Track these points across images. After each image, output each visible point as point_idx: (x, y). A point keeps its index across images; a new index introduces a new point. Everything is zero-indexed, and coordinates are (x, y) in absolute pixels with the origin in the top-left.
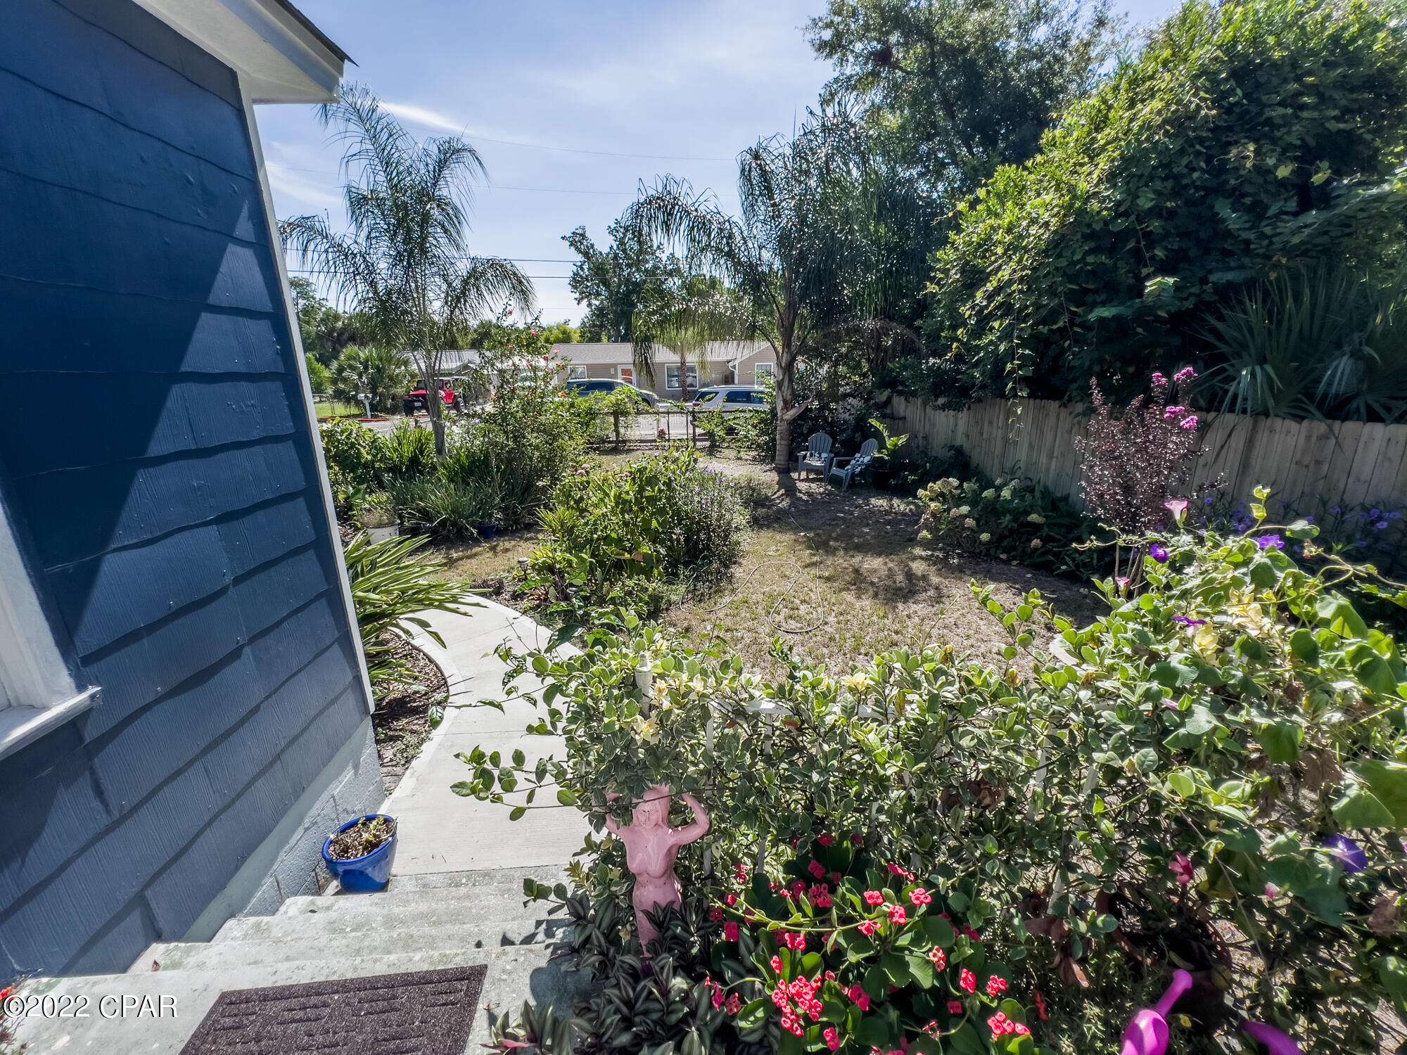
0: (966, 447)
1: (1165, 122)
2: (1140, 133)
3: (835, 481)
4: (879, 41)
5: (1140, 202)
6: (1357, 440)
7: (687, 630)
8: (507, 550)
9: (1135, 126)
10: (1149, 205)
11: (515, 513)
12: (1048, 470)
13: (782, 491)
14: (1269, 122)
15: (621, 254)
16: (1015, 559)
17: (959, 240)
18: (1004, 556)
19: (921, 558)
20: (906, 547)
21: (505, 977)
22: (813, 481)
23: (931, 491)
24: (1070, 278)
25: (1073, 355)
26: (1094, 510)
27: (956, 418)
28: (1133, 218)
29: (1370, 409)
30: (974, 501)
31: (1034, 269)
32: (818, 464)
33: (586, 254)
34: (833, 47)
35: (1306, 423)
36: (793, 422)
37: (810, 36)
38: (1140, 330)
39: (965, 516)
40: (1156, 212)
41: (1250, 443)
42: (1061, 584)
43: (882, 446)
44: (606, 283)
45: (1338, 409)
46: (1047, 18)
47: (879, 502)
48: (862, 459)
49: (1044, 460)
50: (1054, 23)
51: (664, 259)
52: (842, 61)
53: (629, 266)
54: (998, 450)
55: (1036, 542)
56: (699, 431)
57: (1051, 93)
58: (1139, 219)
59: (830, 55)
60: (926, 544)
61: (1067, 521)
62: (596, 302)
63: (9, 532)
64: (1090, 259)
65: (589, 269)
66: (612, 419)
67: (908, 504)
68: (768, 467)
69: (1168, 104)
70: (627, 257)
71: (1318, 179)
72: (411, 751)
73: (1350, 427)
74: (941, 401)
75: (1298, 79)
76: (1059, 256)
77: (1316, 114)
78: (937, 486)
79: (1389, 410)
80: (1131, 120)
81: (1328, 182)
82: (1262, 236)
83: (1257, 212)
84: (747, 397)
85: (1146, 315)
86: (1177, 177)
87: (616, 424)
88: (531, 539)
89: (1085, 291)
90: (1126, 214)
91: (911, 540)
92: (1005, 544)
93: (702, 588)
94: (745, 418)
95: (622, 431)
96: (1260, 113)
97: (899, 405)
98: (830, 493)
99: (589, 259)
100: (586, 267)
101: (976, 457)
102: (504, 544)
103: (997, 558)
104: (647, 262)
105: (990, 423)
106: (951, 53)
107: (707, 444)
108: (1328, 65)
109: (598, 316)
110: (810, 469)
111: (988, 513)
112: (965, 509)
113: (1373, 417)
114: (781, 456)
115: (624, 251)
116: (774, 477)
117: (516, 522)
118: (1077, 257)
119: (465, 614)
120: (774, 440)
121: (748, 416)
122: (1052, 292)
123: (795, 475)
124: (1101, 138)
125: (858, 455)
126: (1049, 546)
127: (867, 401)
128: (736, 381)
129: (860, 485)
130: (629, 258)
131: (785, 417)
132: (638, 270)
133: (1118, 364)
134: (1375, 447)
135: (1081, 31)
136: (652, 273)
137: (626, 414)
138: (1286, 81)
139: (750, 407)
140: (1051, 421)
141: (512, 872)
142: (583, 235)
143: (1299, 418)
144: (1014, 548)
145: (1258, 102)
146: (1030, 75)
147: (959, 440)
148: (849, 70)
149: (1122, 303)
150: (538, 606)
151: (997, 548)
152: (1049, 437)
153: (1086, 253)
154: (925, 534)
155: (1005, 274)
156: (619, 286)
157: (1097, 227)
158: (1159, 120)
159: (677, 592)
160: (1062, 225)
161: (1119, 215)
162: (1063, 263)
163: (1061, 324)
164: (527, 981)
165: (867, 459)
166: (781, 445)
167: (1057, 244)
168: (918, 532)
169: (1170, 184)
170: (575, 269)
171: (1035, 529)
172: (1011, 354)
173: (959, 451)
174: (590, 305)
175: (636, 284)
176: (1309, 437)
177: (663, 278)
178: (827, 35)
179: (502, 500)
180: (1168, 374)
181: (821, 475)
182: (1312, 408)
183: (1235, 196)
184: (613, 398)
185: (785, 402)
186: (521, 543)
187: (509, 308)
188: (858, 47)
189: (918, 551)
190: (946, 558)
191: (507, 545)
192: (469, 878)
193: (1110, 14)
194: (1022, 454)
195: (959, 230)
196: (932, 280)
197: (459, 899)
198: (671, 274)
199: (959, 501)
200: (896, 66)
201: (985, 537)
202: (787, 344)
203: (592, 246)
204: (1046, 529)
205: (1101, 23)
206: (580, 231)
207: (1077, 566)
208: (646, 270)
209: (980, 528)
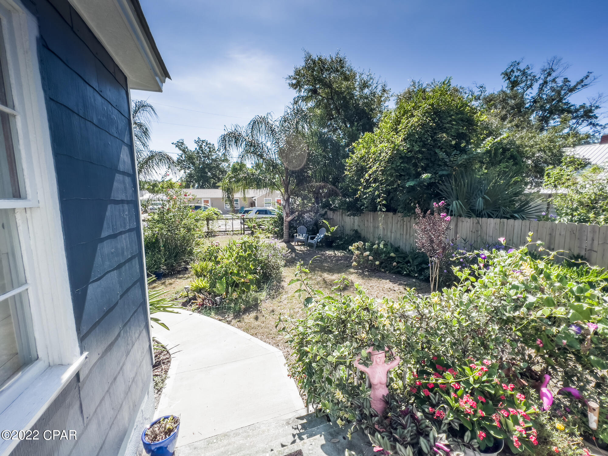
0: (359, 231)
1: (419, 125)
2: (411, 127)
3: (311, 245)
4: (313, 86)
5: (415, 148)
6: (487, 223)
7: (273, 311)
8: (171, 284)
9: (410, 125)
10: (417, 149)
11: (172, 266)
12: (391, 237)
13: (290, 250)
14: (445, 128)
15: (201, 152)
16: (387, 270)
17: (354, 156)
18: (383, 270)
19: (354, 273)
20: (347, 269)
21: (311, 452)
22: (301, 245)
23: (355, 246)
24: (397, 171)
25: (400, 196)
26: (420, 250)
27: (354, 219)
28: (413, 153)
29: (488, 215)
30: (370, 249)
31: (385, 167)
32: (302, 238)
33: (184, 151)
34: (297, 86)
35: (472, 218)
36: (290, 222)
37: (288, 81)
38: (419, 189)
39: (368, 256)
40: (420, 152)
41: (456, 225)
42: (405, 279)
43: (328, 230)
44: (193, 164)
45: (479, 215)
46: (368, 87)
47: (329, 253)
48: (320, 236)
49: (389, 234)
50: (370, 89)
51: (220, 155)
52: (300, 91)
53: (205, 157)
54: (371, 230)
55: (395, 264)
56: (246, 226)
57: (372, 110)
58: (415, 154)
59: (295, 88)
60: (356, 268)
61: (403, 255)
62: (188, 171)
63: (67, 273)
64: (402, 165)
65: (185, 157)
66: (205, 222)
67: (341, 253)
68: (280, 241)
69: (419, 120)
70: (203, 153)
71: (463, 145)
72: (160, 385)
73: (484, 219)
74: (349, 213)
75: (450, 116)
76: (392, 163)
77: (457, 127)
78: (356, 244)
79: (493, 214)
80: (408, 123)
81: (465, 146)
82: (450, 161)
83: (448, 154)
84: (266, 212)
85: (421, 184)
86: (423, 142)
87: (208, 225)
88: (181, 278)
89: (401, 175)
90: (411, 151)
91: (349, 266)
92: (383, 265)
93: (272, 293)
94: (267, 222)
95: (210, 227)
96: (443, 125)
97: (330, 214)
98: (309, 251)
99: (185, 153)
100: (183, 156)
101: (363, 234)
102: (168, 281)
103: (381, 271)
104: (213, 155)
105: (367, 221)
106: (337, 93)
107: (250, 232)
108: (457, 114)
109: (189, 177)
110: (299, 241)
111: (376, 254)
112: (367, 253)
113: (489, 217)
114: (285, 236)
115: (202, 151)
116: (284, 245)
117: (173, 270)
118: (398, 164)
119: (177, 313)
120: (282, 229)
121: (269, 220)
122: (391, 176)
123: (293, 244)
124: (400, 127)
125: (318, 234)
126: (399, 265)
127: (316, 213)
128: (256, 205)
129: (320, 246)
130: (204, 153)
131: (287, 220)
132: (209, 159)
133: (413, 200)
134: (492, 225)
135: (379, 92)
136: (215, 160)
137: (213, 219)
138: (447, 117)
139: (271, 216)
140: (390, 219)
141: (238, 431)
142: (182, 143)
143: (470, 217)
144: (386, 267)
145: (441, 122)
146: (364, 103)
147: (356, 227)
148: (302, 94)
149: (413, 180)
150: (199, 308)
151: (380, 267)
152: (390, 225)
153: (401, 163)
154: (354, 263)
155: (374, 168)
156: (199, 165)
157: (403, 155)
158: (416, 124)
159: (263, 295)
160: (392, 153)
161: (408, 152)
162: (394, 166)
163: (395, 186)
164: (321, 451)
165: (322, 236)
166: (285, 231)
167: (391, 160)
168: (352, 262)
169: (422, 143)
170: (178, 157)
171: (393, 259)
172: (379, 196)
173: (356, 231)
174: (185, 172)
175: (207, 164)
176: (473, 223)
177: (220, 163)
178: (294, 82)
179: (166, 261)
180: (437, 203)
181: (303, 243)
182: (473, 214)
183: (441, 148)
184: (207, 213)
185: (287, 214)
186: (178, 280)
187: (168, 173)
188: (306, 87)
189: (352, 270)
190: (363, 272)
191: (170, 281)
192: (217, 439)
193: (387, 89)
194: (381, 232)
195: (353, 153)
196: (346, 170)
197: (226, 446)
198: (223, 161)
199: (365, 250)
200: (319, 94)
201: (377, 263)
202: (286, 191)
203: (187, 148)
204: (397, 259)
205: (384, 91)
206: (181, 141)
207: (409, 271)
208: (212, 159)
209: (375, 259)
